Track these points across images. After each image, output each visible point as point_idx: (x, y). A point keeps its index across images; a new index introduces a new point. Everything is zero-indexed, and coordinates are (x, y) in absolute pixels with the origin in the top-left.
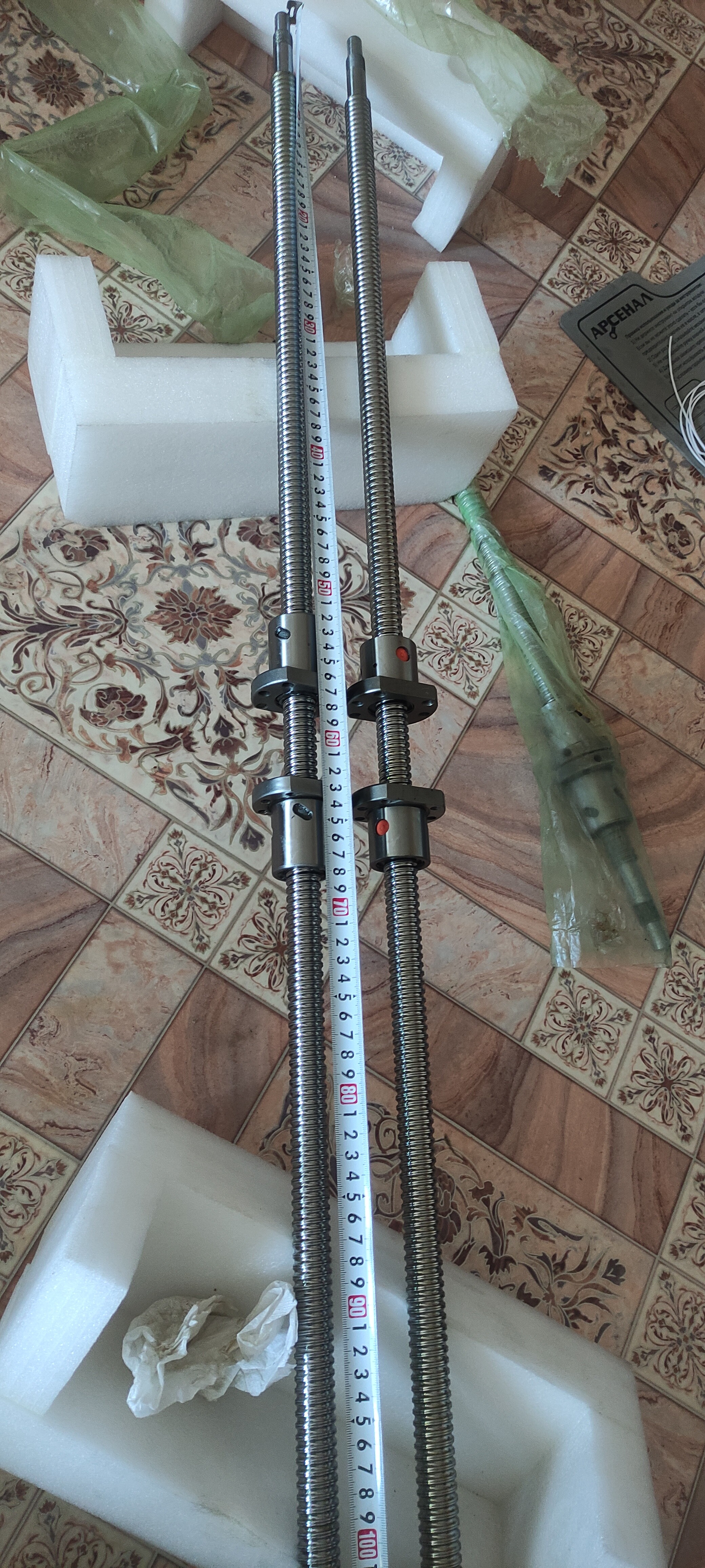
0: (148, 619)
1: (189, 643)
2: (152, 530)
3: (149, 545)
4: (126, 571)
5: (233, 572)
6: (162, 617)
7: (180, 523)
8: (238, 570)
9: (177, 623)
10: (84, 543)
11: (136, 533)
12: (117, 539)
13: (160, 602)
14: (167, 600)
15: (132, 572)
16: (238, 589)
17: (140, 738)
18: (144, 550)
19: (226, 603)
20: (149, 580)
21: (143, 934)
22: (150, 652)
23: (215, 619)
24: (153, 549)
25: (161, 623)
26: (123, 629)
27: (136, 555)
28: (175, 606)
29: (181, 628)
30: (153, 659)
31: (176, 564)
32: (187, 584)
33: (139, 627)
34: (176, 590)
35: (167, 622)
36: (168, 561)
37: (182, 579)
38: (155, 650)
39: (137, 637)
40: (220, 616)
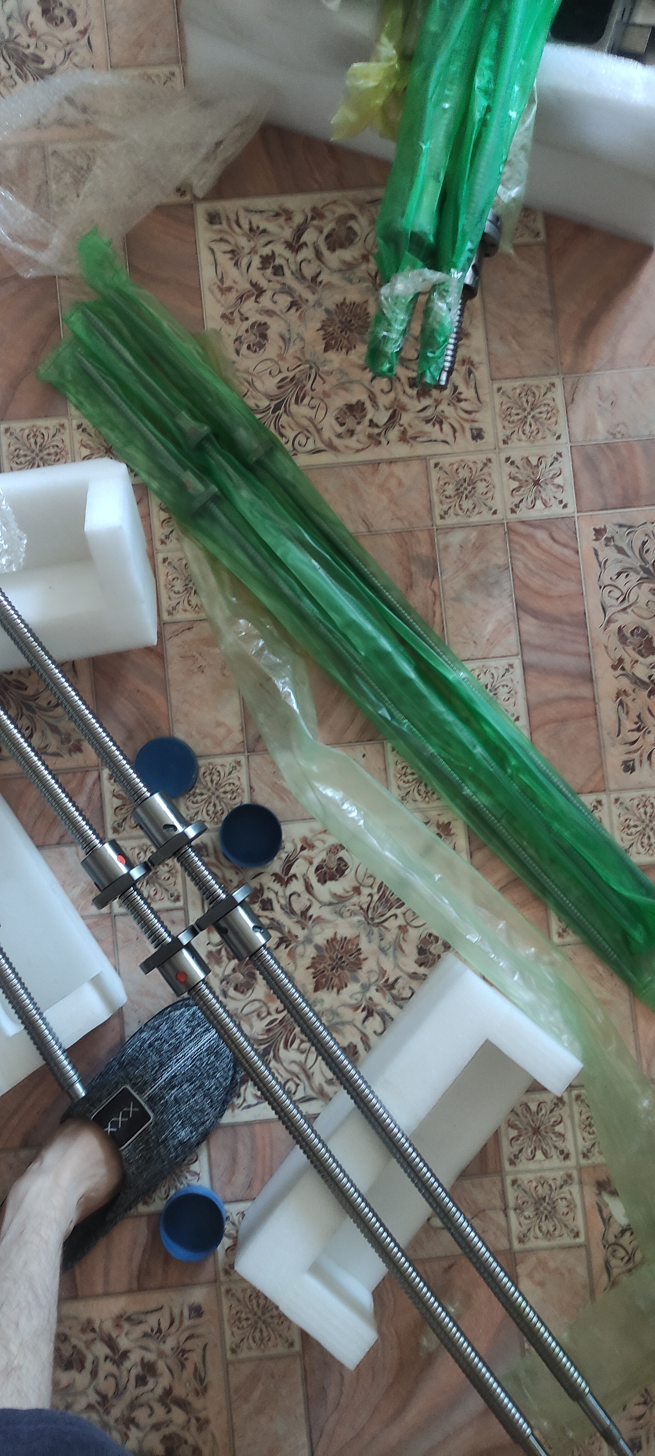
0: (358, 936)
1: (325, 942)
2: (403, 999)
3: (397, 986)
4: (395, 958)
5: (338, 1015)
6: (353, 945)
7: (392, 1019)
8: (336, 1020)
9: (342, 948)
10: (430, 953)
11: (410, 988)
12: (415, 973)
13: (360, 954)
14: (358, 959)
15: (391, 959)
16: (327, 1005)
17: (305, 858)
18: (396, 980)
19: (326, 989)
20: (378, 964)
21: (218, 751)
22: (341, 915)
23: (323, 971)
24: (392, 986)
25: (350, 940)
26: (366, 917)
27: (398, 973)
28: (352, 959)
29: (337, 947)
30: (336, 913)
31: (373, 988)
32: (356, 980)
33: (359, 926)
34: (359, 971)
35: (348, 943)
36: (378, 986)
37: (362, 982)
38: (340, 920)
39: (356, 918)
40: (323, 977)
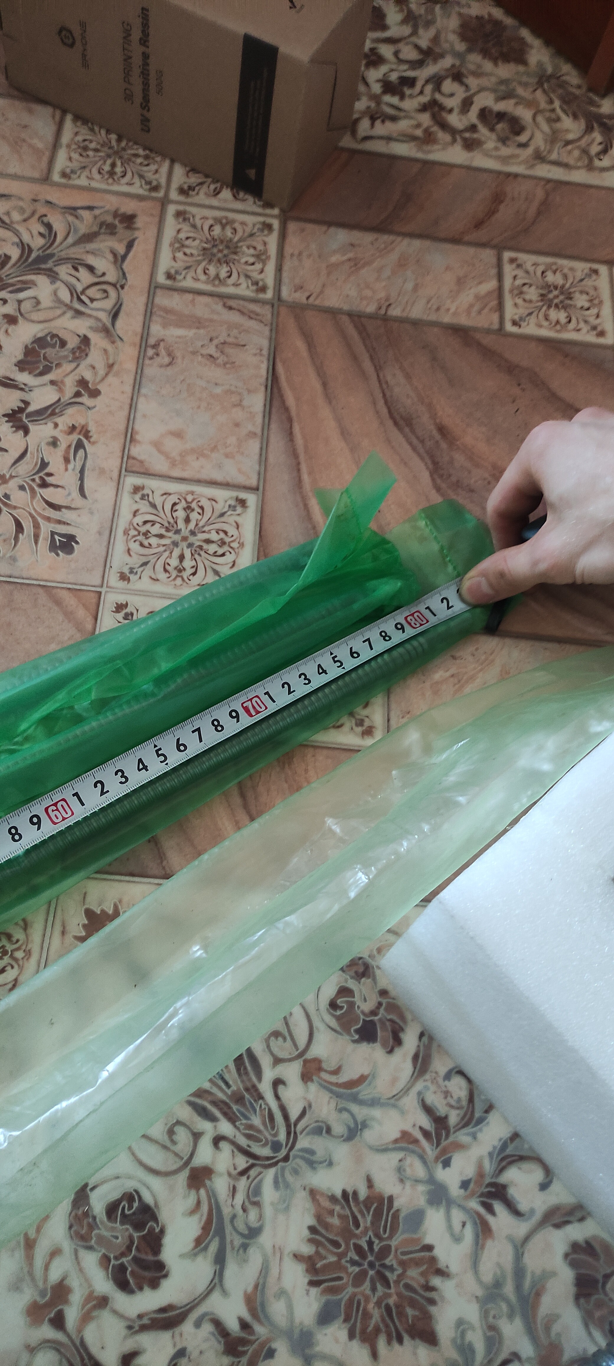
0: (313, 1193)
1: (314, 1291)
2: (471, 1099)
3: (442, 1110)
4: (374, 1103)
5: (498, 1284)
6: (331, 1213)
7: (515, 1136)
8: (509, 1289)
9: (336, 1244)
10: (374, 1013)
11: (448, 1077)
12: (416, 1057)
13: (355, 1193)
14: (368, 1203)
15: (376, 1113)
16: (472, 1313)
17: (86, 1318)
18: (428, 1110)
19: (433, 1310)
20: (384, 1150)
22: (253, 1233)
23: (388, 1309)
24: (440, 1122)
25: (319, 1218)
26: (269, 1163)
27: (410, 1101)
28: (366, 1221)
29: (333, 1259)
30: (245, 1247)
31: (441, 1174)
32: (417, 1217)
33: (287, 1186)
34: (396, 1205)
35: (327, 1226)
36: (437, 1159)
37: (421, 1201)
38: (265, 1239)
39: (269, 1194)
40: (401, 1314)
